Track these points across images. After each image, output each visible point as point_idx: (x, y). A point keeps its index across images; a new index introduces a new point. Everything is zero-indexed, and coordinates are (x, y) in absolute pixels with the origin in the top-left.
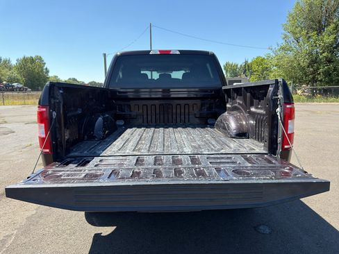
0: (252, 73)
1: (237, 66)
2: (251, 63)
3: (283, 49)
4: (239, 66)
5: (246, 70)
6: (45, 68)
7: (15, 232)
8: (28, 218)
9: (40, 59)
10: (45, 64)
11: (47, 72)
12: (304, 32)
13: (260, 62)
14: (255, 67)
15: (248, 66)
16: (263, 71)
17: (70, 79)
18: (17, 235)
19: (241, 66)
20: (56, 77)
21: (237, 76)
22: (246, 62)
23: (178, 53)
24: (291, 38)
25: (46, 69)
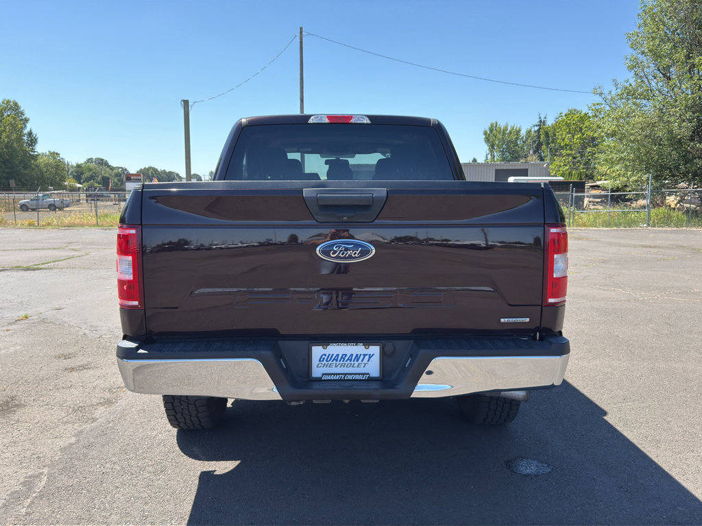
0: (554, 153)
1: (518, 132)
2: (554, 127)
3: (630, 93)
4: (523, 133)
5: (540, 145)
6: (26, 131)
7: (46, 470)
8: (63, 450)
9: (16, 107)
10: (27, 120)
11: (33, 141)
12: (681, 55)
13: (575, 122)
14: (564, 137)
15: (547, 134)
16: (584, 147)
17: (90, 160)
18: (50, 475)
19: (529, 132)
20: (54, 155)
21: (517, 158)
22: (542, 123)
23: (367, 121)
24: (651, 69)
25: (30, 134)
